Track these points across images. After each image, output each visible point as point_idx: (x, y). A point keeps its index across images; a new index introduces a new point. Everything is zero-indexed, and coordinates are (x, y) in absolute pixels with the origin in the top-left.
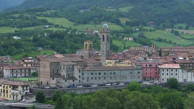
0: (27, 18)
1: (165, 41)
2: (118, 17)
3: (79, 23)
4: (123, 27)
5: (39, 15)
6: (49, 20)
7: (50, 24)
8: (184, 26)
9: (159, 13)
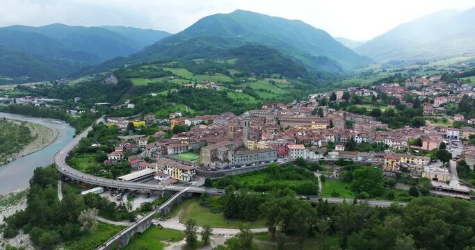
0: (155, 70)
1: (266, 91)
2: (227, 68)
3: (197, 73)
4: (232, 78)
5: (164, 67)
6: (174, 71)
7: (174, 75)
8: (278, 76)
9: (258, 65)
